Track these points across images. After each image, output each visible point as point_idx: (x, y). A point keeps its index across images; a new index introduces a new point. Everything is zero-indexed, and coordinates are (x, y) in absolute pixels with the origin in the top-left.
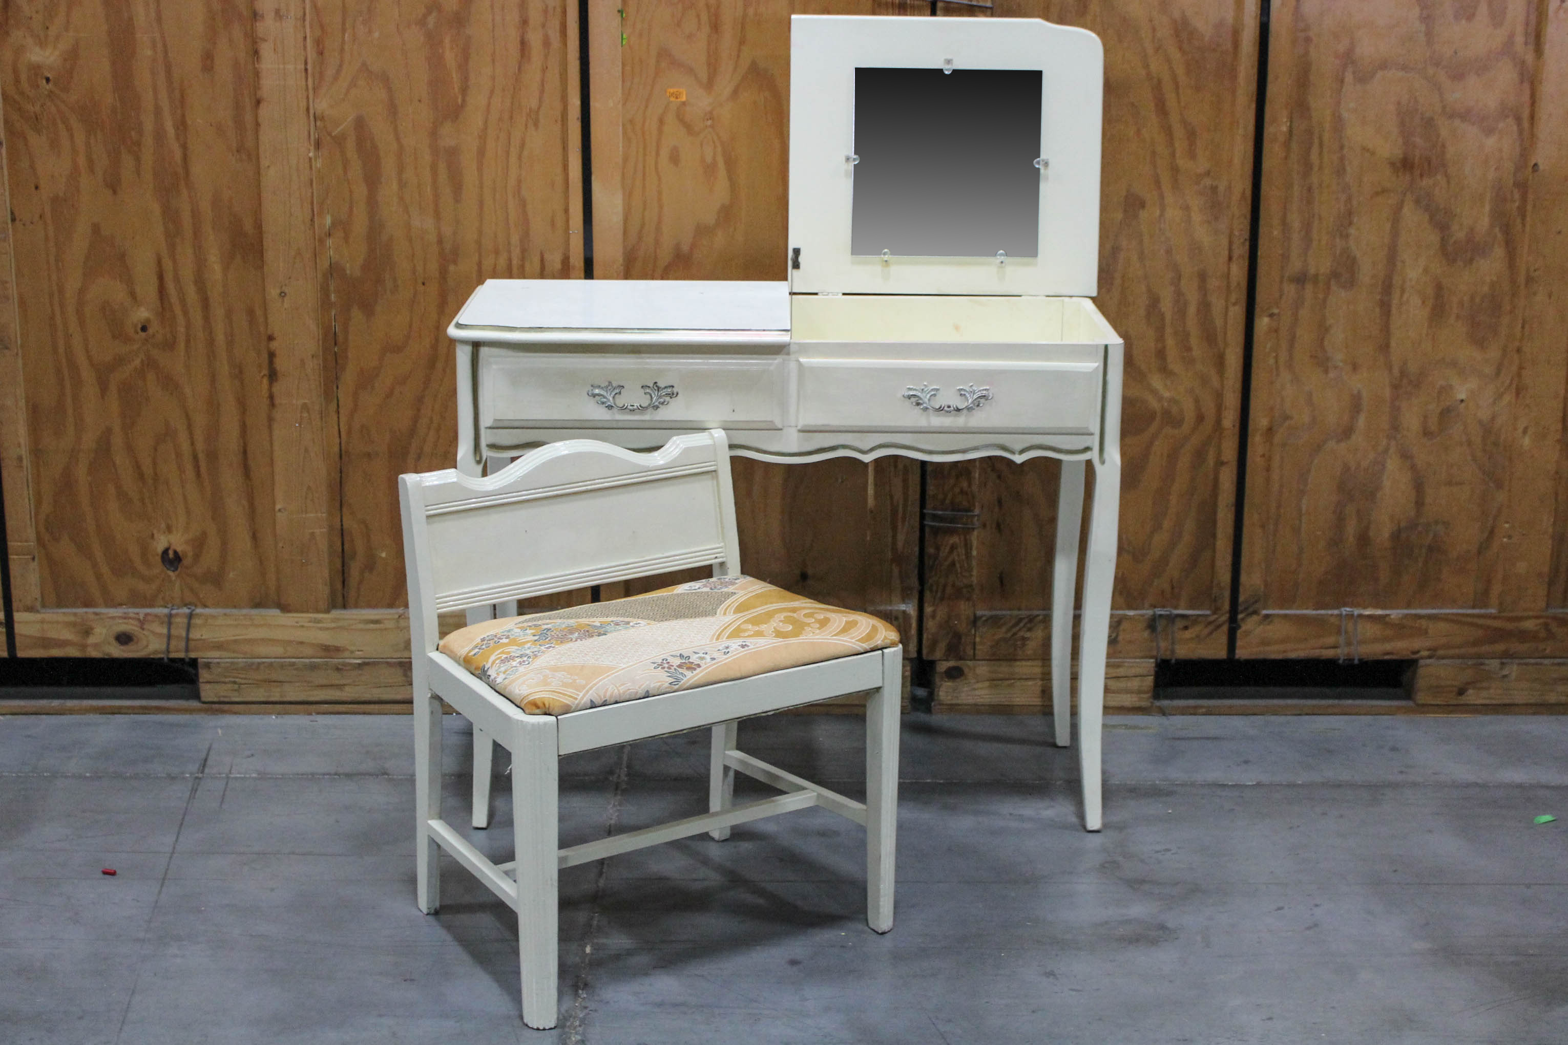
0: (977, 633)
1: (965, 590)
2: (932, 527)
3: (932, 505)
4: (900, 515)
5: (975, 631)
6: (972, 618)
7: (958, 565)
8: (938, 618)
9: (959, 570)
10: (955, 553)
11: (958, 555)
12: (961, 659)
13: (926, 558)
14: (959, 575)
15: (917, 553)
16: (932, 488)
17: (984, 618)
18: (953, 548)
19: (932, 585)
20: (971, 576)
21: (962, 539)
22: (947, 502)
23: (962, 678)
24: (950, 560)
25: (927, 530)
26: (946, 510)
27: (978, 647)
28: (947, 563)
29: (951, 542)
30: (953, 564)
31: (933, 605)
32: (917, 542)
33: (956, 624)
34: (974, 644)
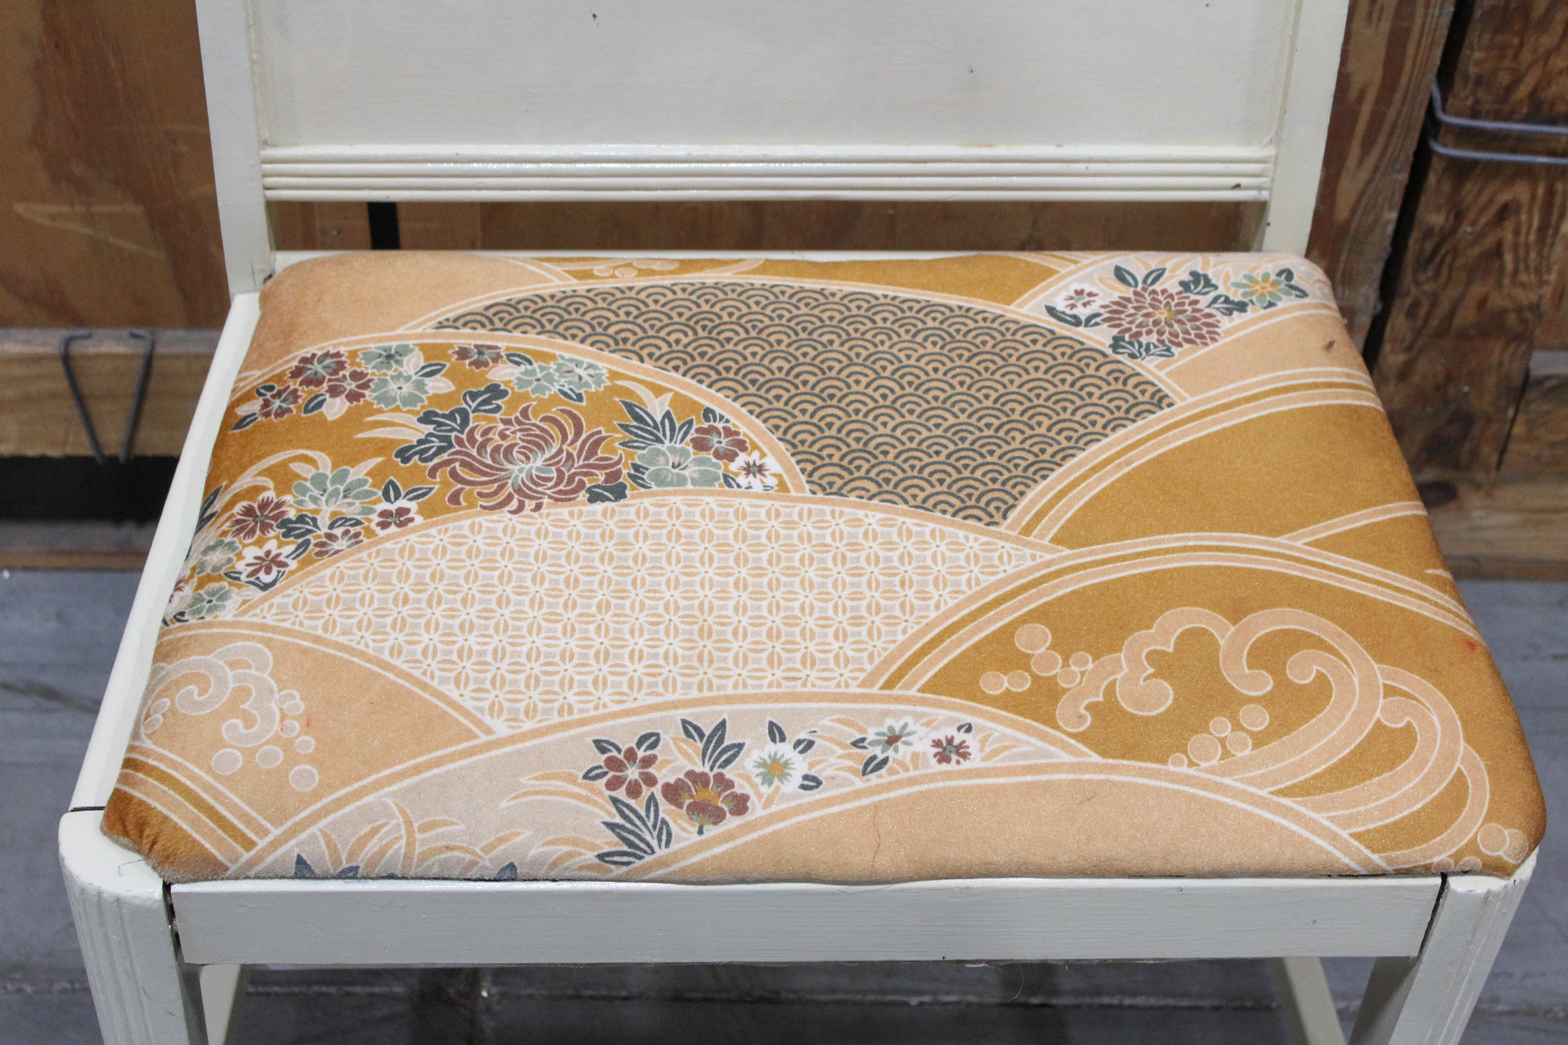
0: (1521, 418)
1: (1512, 318)
2: (1453, 161)
3: (1469, 102)
4: (1361, 127)
5: (1516, 414)
6: (1517, 381)
7: (1508, 258)
8: (1416, 379)
9: (1509, 266)
10: (1509, 225)
11: (1517, 232)
12: (1457, 466)
13: (1415, 235)
14: (1506, 281)
15: (1390, 229)
16: (1478, 55)
17: (1548, 384)
18: (1504, 213)
19: (1416, 304)
20: (1542, 283)
21: (1541, 191)
22: (1522, 91)
23: (1452, 505)
24: (1489, 241)
25: (1437, 165)
26: (1507, 119)
27: (1513, 446)
28: (1477, 250)
29: (1505, 197)
30: (1497, 251)
31: (1408, 349)
32: (1398, 199)
33: (1466, 395)
34: (1508, 436)
